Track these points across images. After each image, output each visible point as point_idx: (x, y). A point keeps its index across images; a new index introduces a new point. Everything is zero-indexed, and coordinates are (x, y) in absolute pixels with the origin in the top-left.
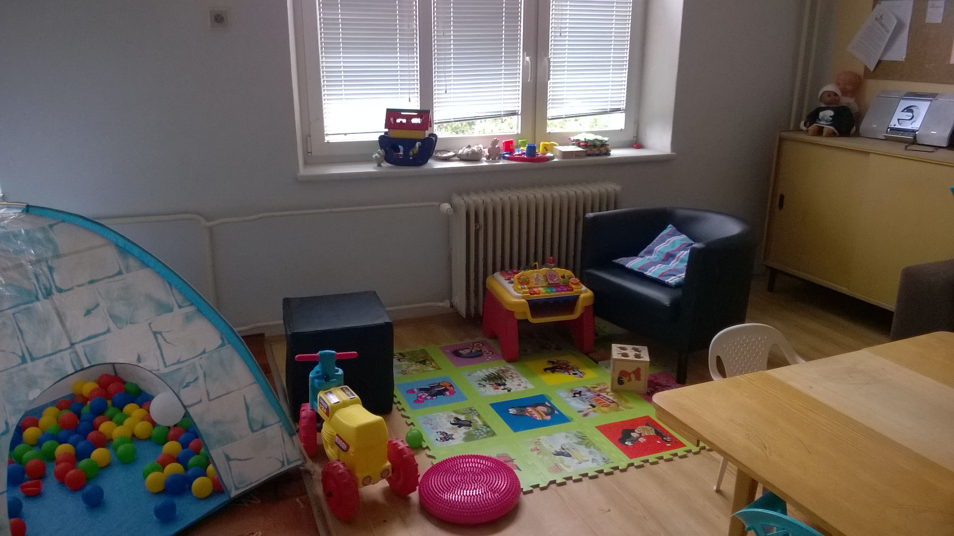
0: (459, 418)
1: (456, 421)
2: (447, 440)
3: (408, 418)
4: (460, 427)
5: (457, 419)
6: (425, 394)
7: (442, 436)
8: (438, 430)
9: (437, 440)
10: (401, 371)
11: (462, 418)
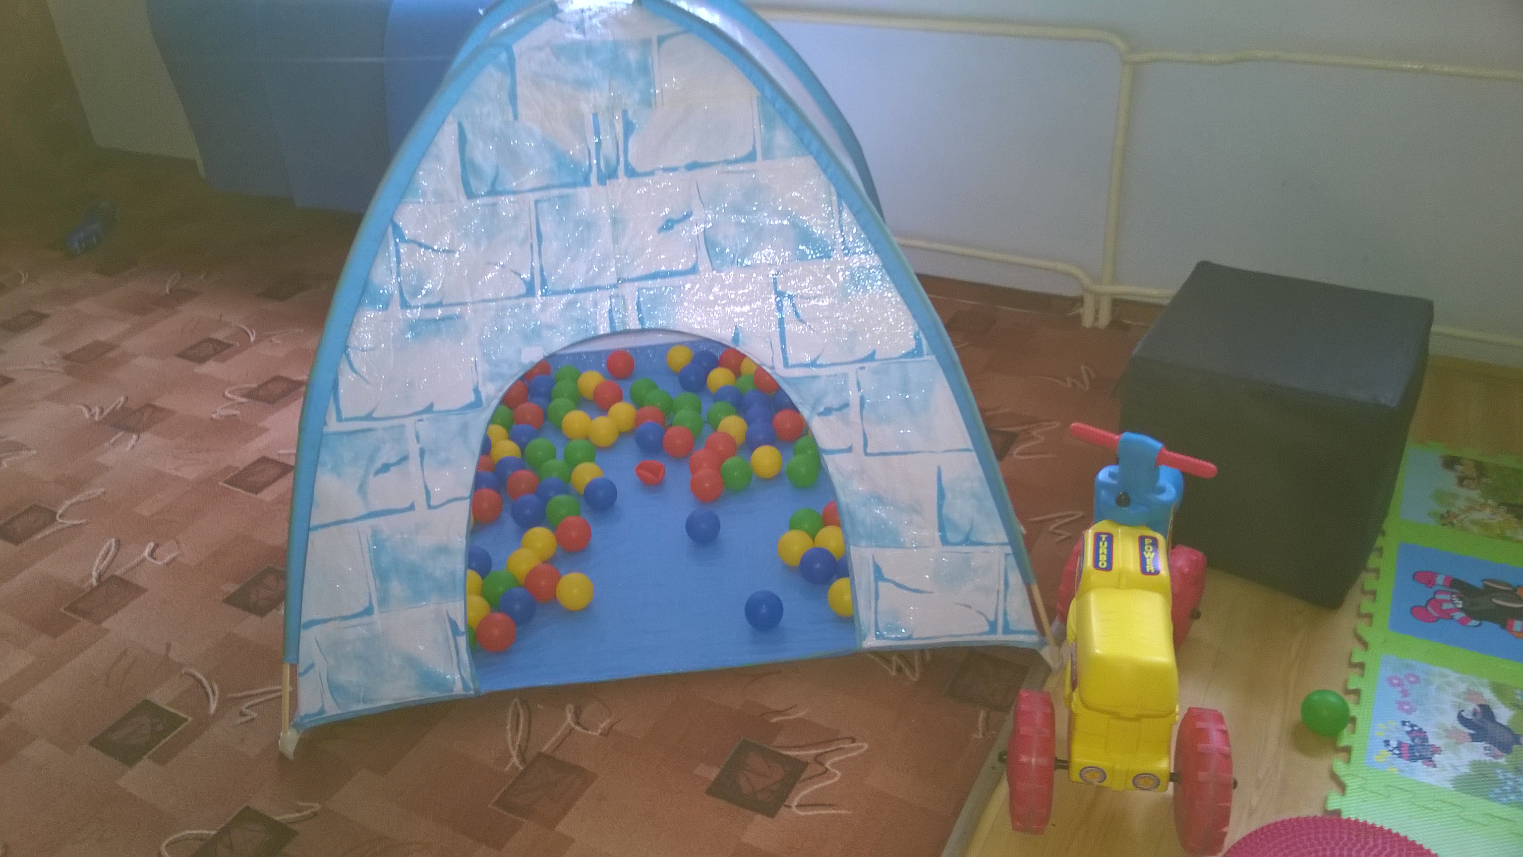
0: (1495, 711)
1: (1479, 717)
2: (1413, 759)
3: (1365, 645)
4: (1475, 738)
5: (1486, 711)
6: (1456, 601)
7: (1407, 740)
8: (1412, 718)
9: (1387, 743)
10: (1443, 511)
11: (1504, 715)
